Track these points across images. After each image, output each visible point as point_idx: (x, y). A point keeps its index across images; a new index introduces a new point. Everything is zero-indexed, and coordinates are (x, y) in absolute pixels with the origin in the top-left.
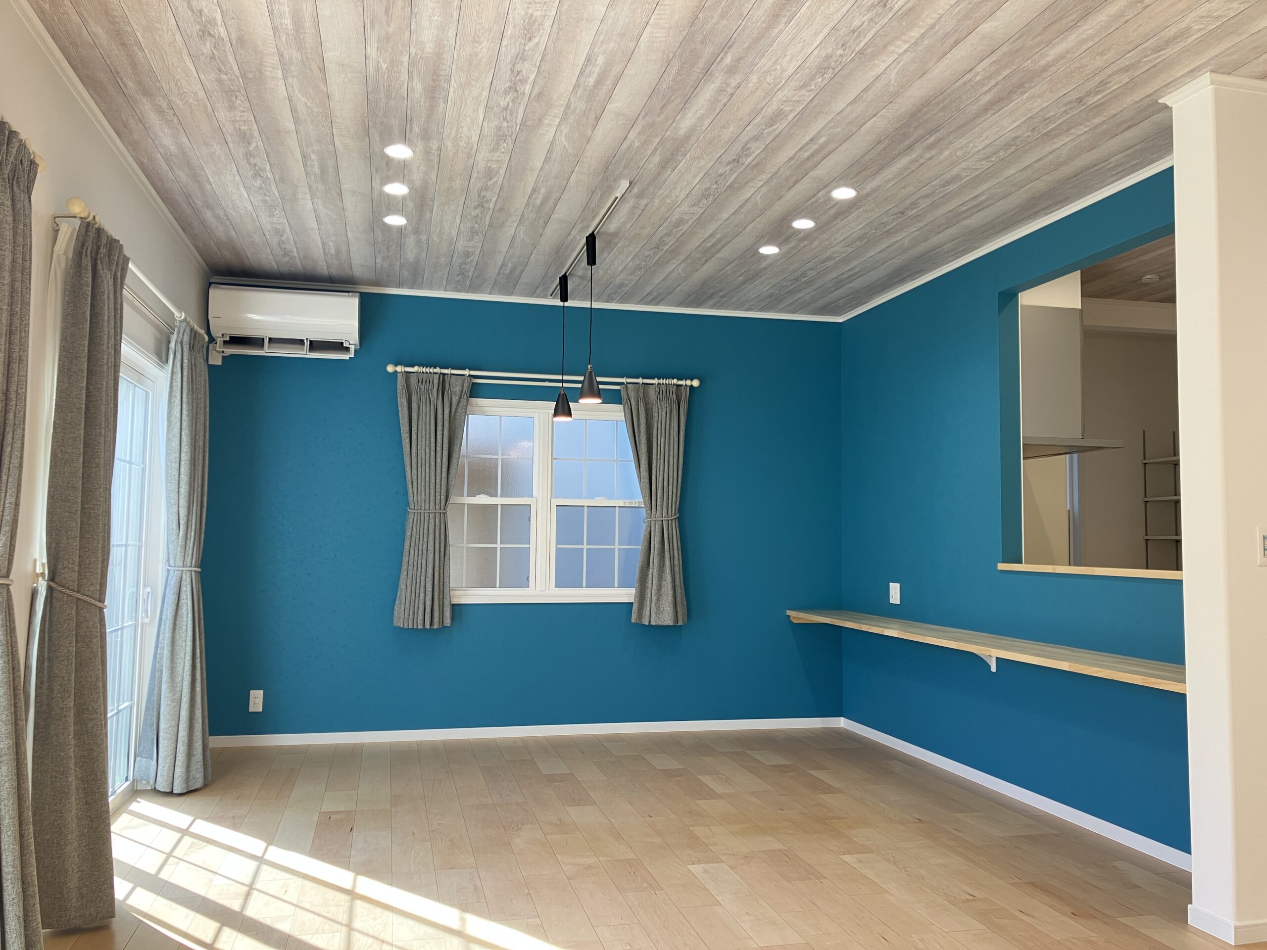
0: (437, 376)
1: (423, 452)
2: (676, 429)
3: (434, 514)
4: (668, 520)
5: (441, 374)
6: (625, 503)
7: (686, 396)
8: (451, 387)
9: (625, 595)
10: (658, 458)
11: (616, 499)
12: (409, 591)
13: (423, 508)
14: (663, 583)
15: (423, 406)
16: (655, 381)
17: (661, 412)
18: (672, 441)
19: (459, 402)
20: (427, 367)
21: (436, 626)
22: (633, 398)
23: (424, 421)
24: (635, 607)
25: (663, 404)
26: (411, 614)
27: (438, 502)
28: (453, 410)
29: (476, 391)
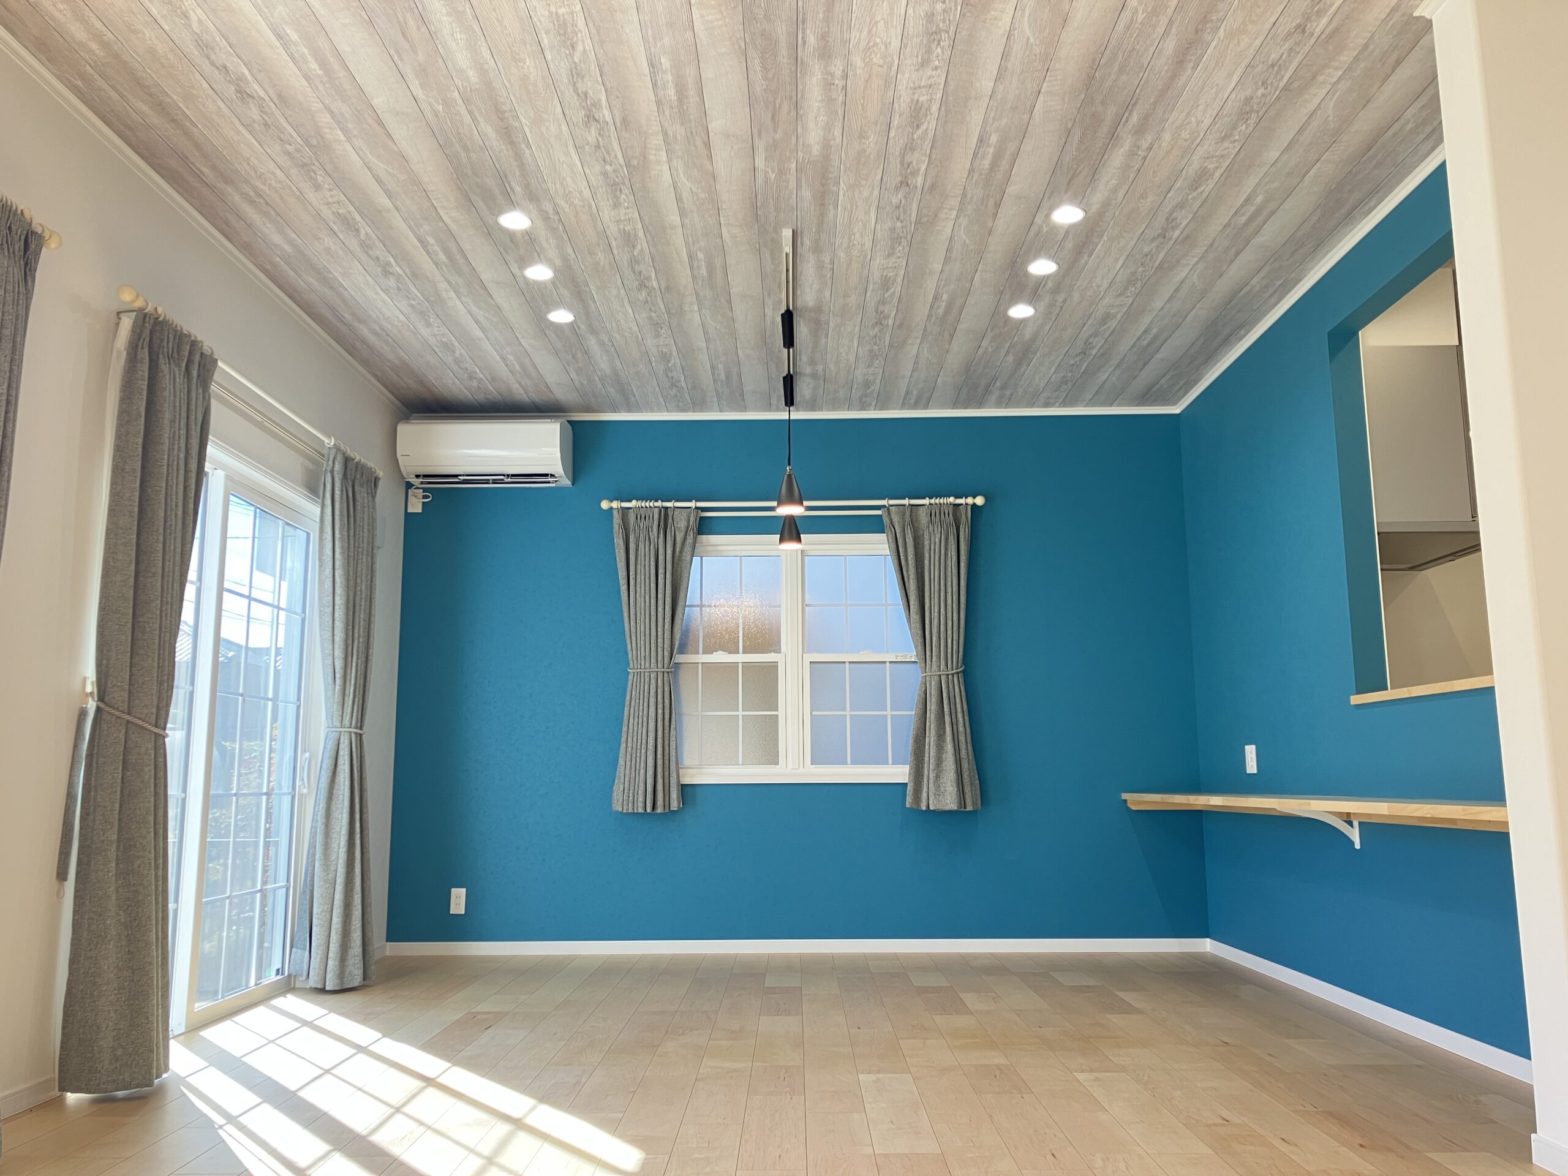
0: (657, 510)
1: (642, 599)
2: (955, 559)
3: (655, 673)
4: (948, 675)
5: (662, 507)
6: (897, 657)
7: (967, 518)
8: (675, 522)
9: (899, 773)
10: (932, 596)
11: (887, 652)
12: (628, 767)
13: (643, 667)
14: (944, 756)
15: (641, 546)
16: (926, 501)
17: (933, 539)
18: (949, 574)
19: (685, 539)
20: (646, 501)
21: (659, 810)
22: (897, 523)
23: (643, 563)
24: (910, 788)
25: (936, 529)
26: (631, 795)
27: (660, 658)
28: (678, 550)
29: (704, 526)
